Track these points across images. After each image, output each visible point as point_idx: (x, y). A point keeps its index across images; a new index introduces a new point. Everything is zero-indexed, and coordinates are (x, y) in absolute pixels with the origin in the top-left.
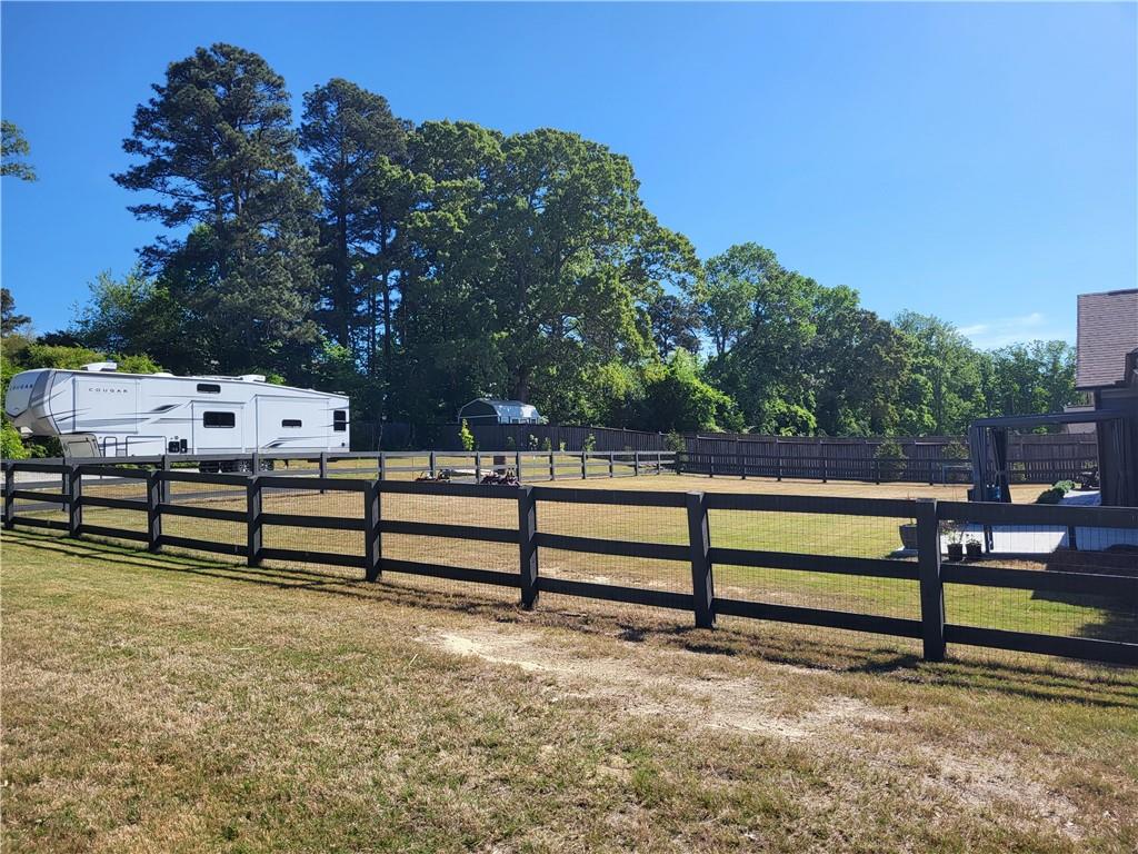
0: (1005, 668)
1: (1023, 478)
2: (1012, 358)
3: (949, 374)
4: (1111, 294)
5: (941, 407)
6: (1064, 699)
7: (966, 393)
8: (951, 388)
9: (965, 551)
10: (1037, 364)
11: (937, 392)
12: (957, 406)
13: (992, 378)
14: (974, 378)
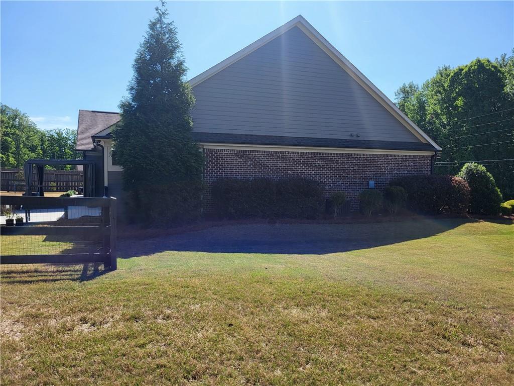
0: (15, 273)
1: (55, 189)
2: (56, 135)
3: (24, 139)
4: (92, 112)
5: (19, 155)
6: (37, 281)
7: (33, 149)
8: (25, 145)
9: (15, 222)
10: (67, 139)
11: (18, 147)
12: (28, 155)
13: (46, 143)
14: (37, 142)
